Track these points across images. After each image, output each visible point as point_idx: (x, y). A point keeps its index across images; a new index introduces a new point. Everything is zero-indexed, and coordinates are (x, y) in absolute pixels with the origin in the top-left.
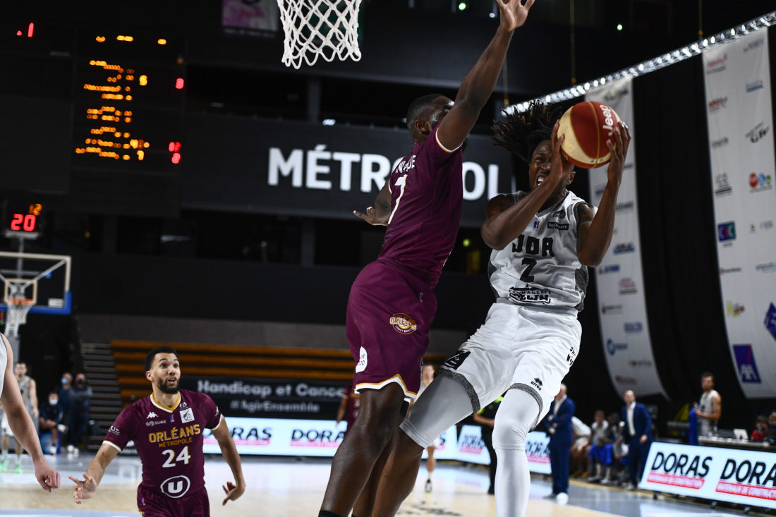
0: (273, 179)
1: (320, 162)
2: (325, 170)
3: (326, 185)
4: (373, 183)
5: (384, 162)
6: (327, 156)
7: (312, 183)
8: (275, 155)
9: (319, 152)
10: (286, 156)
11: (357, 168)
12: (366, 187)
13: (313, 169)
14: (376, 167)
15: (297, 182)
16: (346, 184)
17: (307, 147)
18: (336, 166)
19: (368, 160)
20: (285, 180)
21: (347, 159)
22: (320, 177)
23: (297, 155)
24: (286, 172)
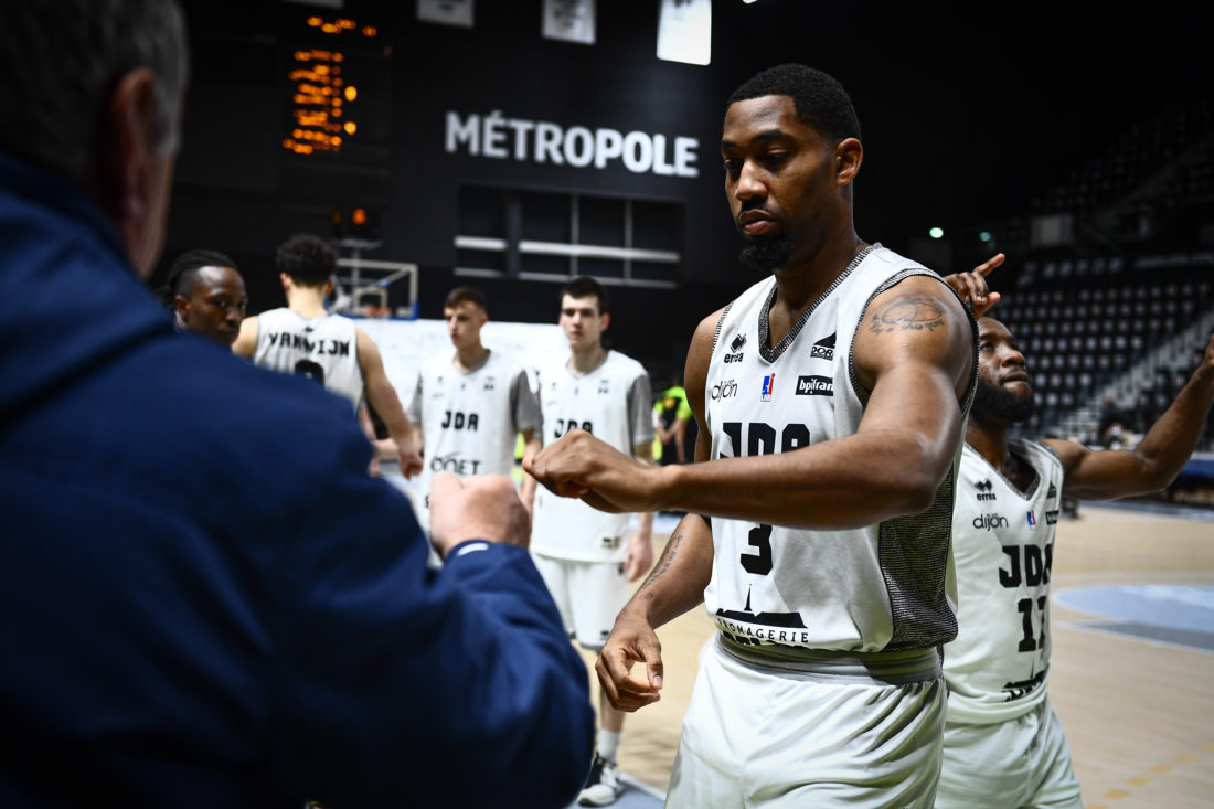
0: (451, 145)
1: (497, 129)
2: (500, 137)
3: (501, 153)
4: (548, 154)
5: (557, 131)
6: (501, 122)
7: (490, 151)
8: (453, 121)
9: (494, 120)
10: (464, 121)
11: (531, 136)
12: (540, 156)
13: (490, 136)
14: (549, 136)
15: (474, 148)
16: (521, 152)
17: (484, 113)
18: (511, 134)
19: (542, 128)
20: (463, 146)
21: (522, 127)
22: (497, 144)
23: (473, 122)
24: (463, 136)
